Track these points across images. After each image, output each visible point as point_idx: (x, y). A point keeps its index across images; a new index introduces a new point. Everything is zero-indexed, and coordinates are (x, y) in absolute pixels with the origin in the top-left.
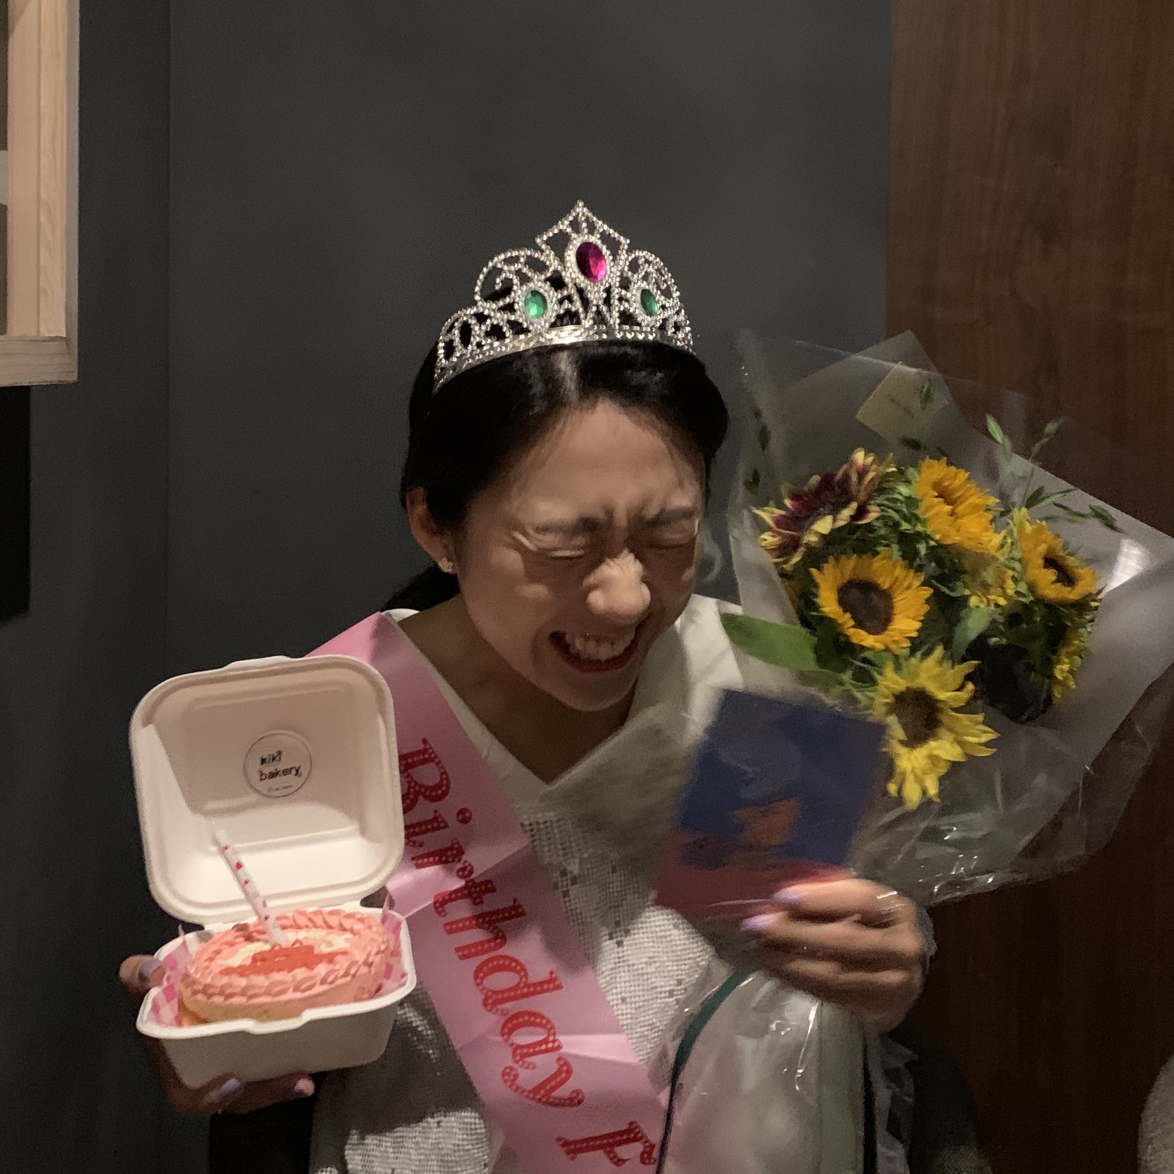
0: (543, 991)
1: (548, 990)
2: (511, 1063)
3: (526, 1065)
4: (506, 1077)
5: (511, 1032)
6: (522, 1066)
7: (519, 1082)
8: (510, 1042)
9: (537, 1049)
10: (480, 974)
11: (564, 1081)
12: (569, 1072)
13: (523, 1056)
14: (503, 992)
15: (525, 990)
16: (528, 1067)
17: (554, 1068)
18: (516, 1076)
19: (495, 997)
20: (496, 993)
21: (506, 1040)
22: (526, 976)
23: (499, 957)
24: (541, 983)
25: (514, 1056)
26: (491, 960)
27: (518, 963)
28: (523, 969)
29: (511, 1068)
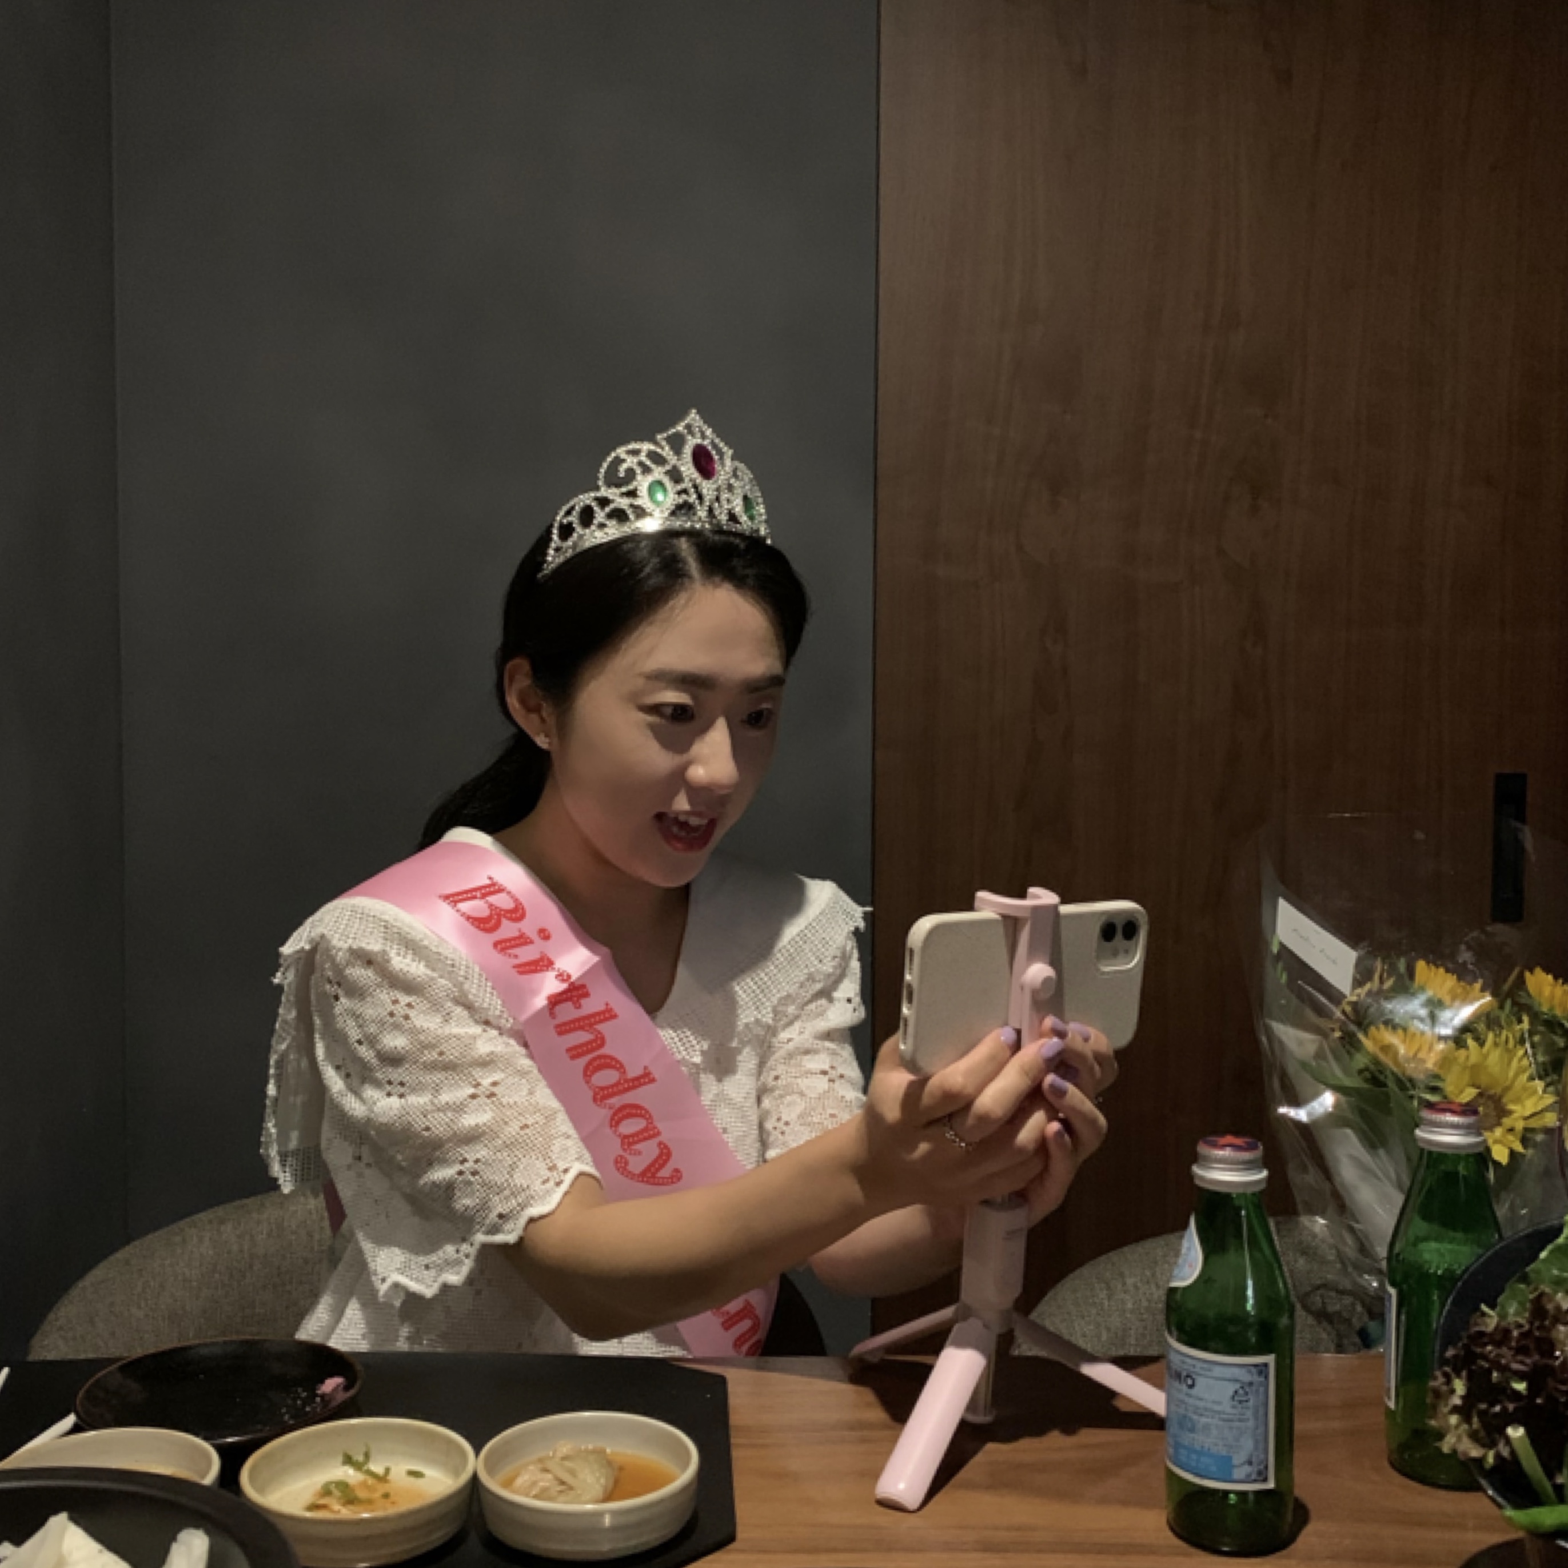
0: (641, 1085)
1: (645, 1084)
2: (621, 1153)
3: (633, 1152)
4: (619, 1165)
5: (618, 1123)
6: (630, 1154)
7: (630, 1168)
8: (618, 1133)
9: (641, 1137)
10: (588, 1072)
11: (666, 1162)
12: (669, 1155)
13: (630, 1144)
14: (607, 1088)
15: (626, 1086)
16: (635, 1154)
17: (656, 1152)
18: (626, 1163)
19: (601, 1093)
20: (602, 1089)
21: (615, 1132)
22: (624, 1072)
23: (600, 1057)
24: (637, 1079)
25: (623, 1143)
26: (594, 1059)
27: (617, 1061)
28: (622, 1066)
29: (621, 1156)
